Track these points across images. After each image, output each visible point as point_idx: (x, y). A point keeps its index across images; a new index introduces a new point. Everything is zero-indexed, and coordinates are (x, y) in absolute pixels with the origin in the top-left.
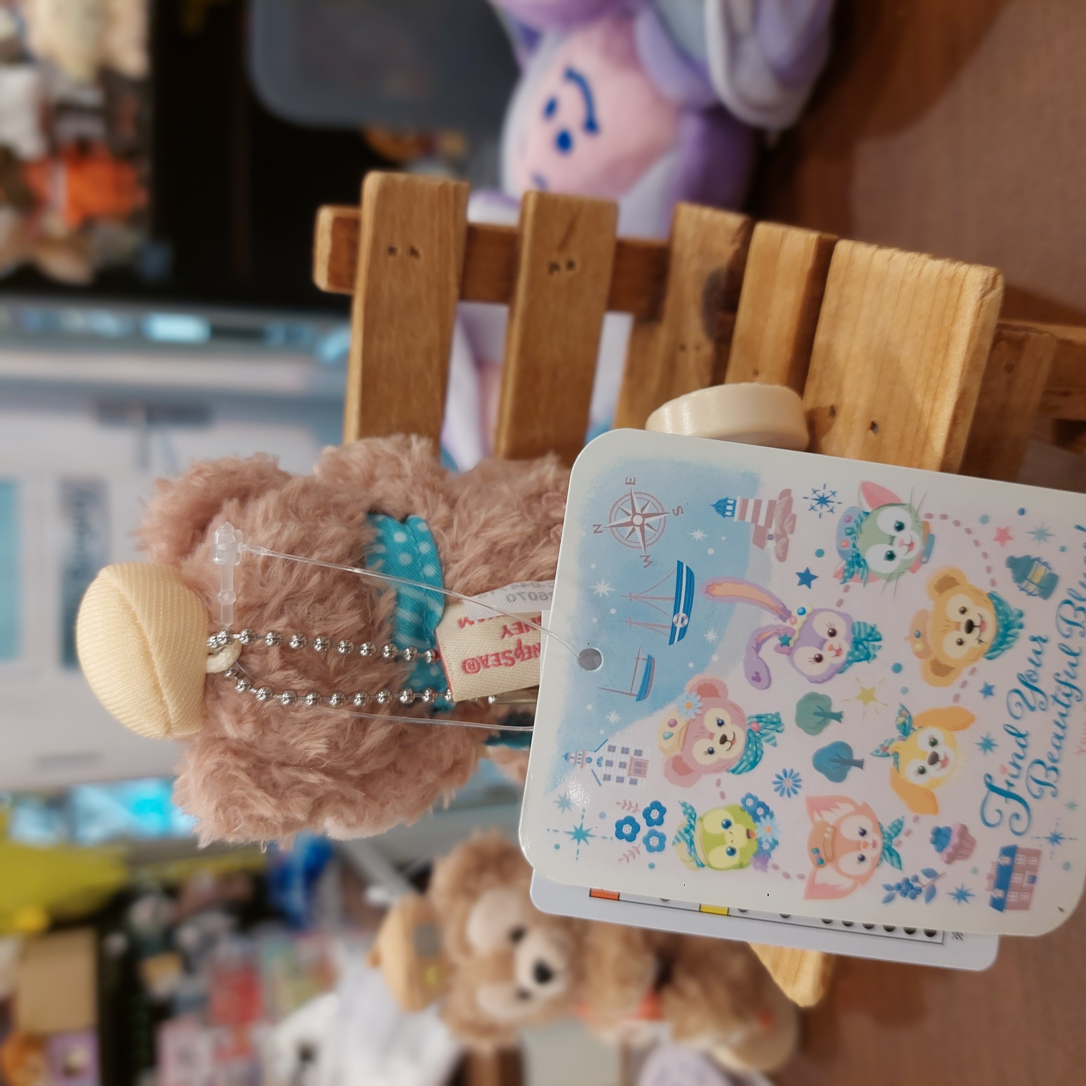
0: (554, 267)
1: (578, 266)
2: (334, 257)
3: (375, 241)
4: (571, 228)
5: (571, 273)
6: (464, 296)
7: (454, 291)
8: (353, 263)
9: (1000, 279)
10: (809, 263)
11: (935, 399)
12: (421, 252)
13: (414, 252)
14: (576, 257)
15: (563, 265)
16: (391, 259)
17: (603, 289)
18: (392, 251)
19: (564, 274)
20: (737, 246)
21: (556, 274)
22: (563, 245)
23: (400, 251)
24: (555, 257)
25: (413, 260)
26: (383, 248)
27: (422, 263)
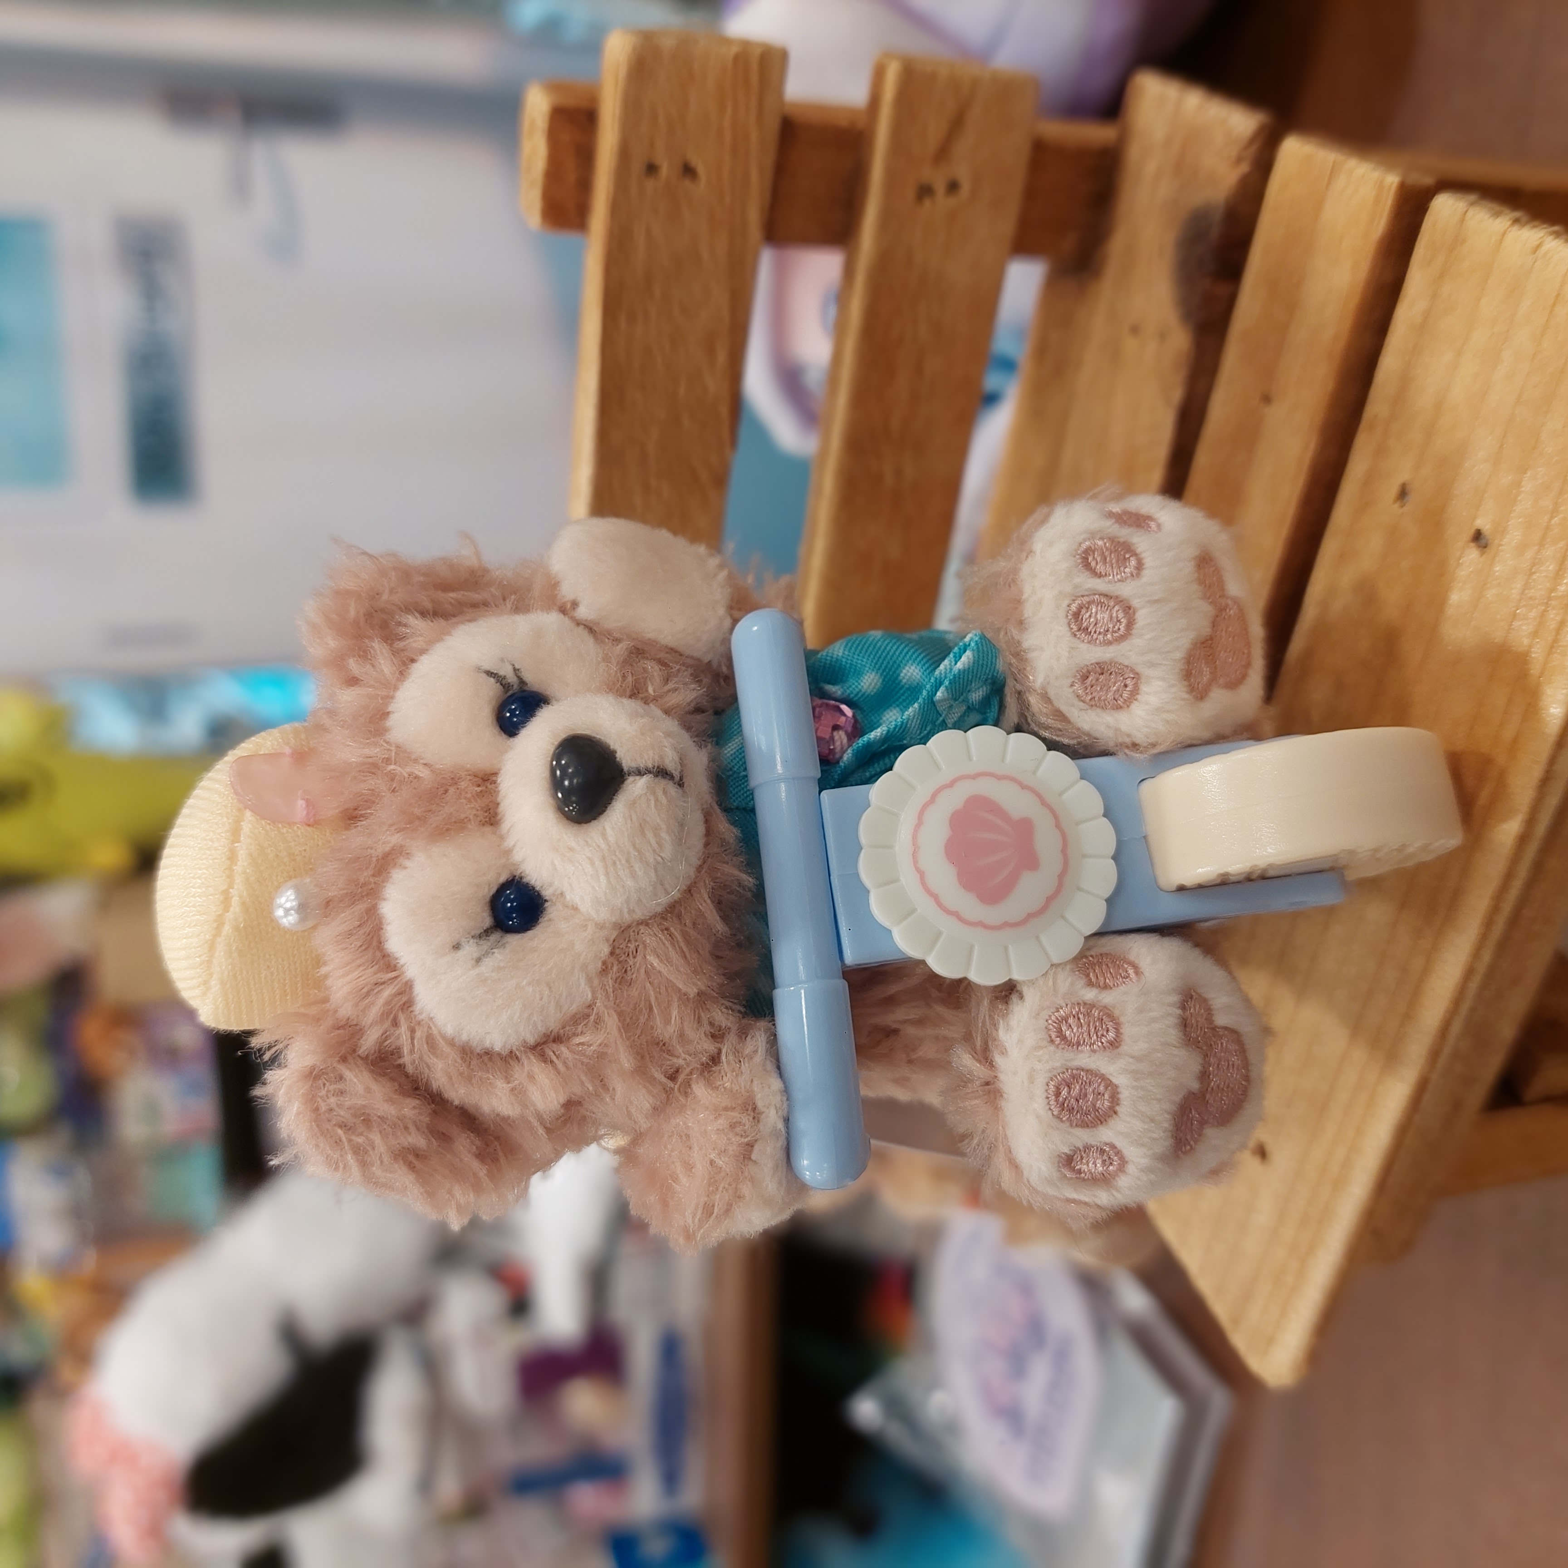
0: (925, 191)
1: (966, 188)
2: (552, 175)
3: (624, 154)
4: (957, 124)
5: (953, 201)
7: (755, 230)
8: (585, 185)
10: (1380, 225)
12: (701, 170)
13: (688, 171)
14: (963, 172)
15: (940, 188)
16: (650, 184)
18: (651, 169)
19: (942, 201)
20: (1244, 168)
21: (927, 203)
22: (942, 154)
23: (664, 170)
24: (927, 174)
25: (687, 183)
26: (637, 166)
27: (701, 188)
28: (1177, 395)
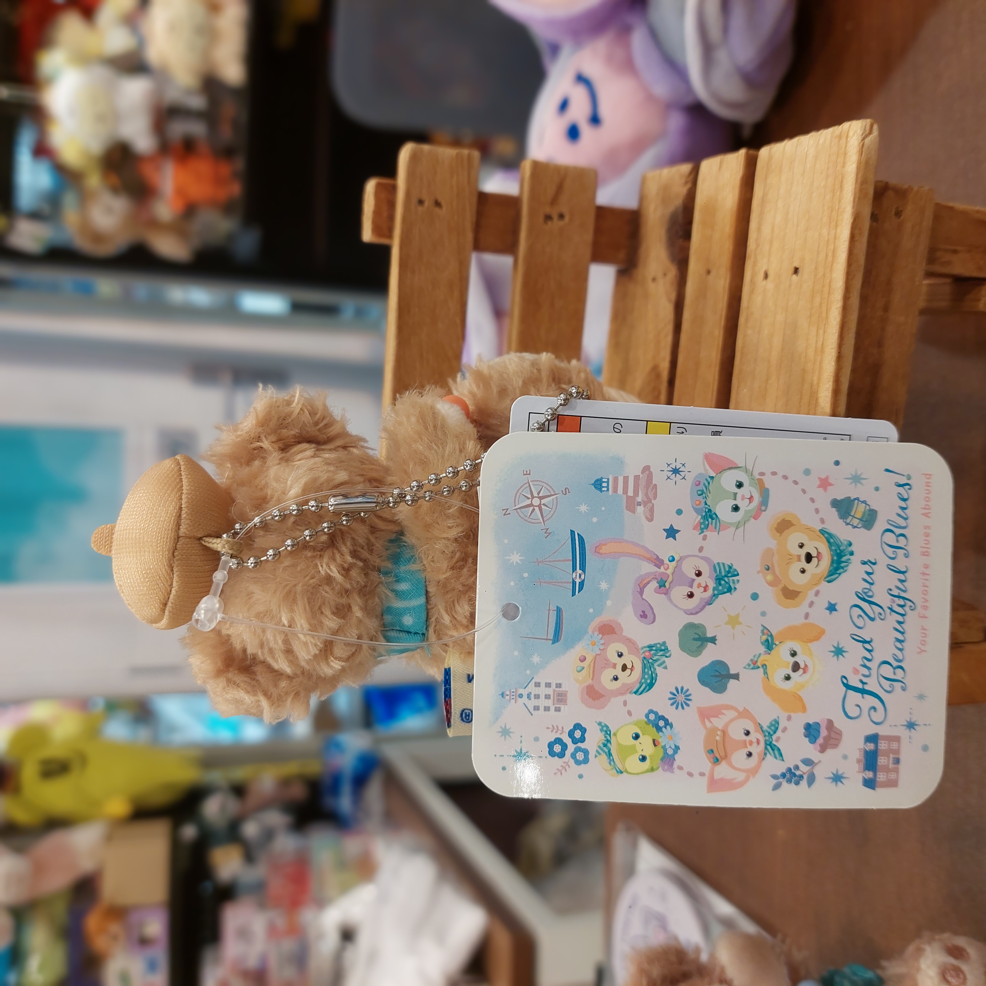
0: (548, 218)
1: (567, 219)
2: (377, 213)
3: (408, 195)
4: (560, 188)
5: (561, 223)
6: (478, 246)
7: (469, 235)
8: (391, 218)
9: (875, 127)
11: (837, 226)
12: (443, 203)
13: (438, 204)
14: (565, 210)
15: (555, 217)
16: (420, 209)
17: (589, 237)
18: (421, 202)
19: (556, 224)
20: (688, 185)
21: (549, 223)
22: (554, 201)
23: (426, 204)
24: (548, 210)
25: (437, 210)
26: (414, 201)
27: (443, 212)
28: (673, 296)
